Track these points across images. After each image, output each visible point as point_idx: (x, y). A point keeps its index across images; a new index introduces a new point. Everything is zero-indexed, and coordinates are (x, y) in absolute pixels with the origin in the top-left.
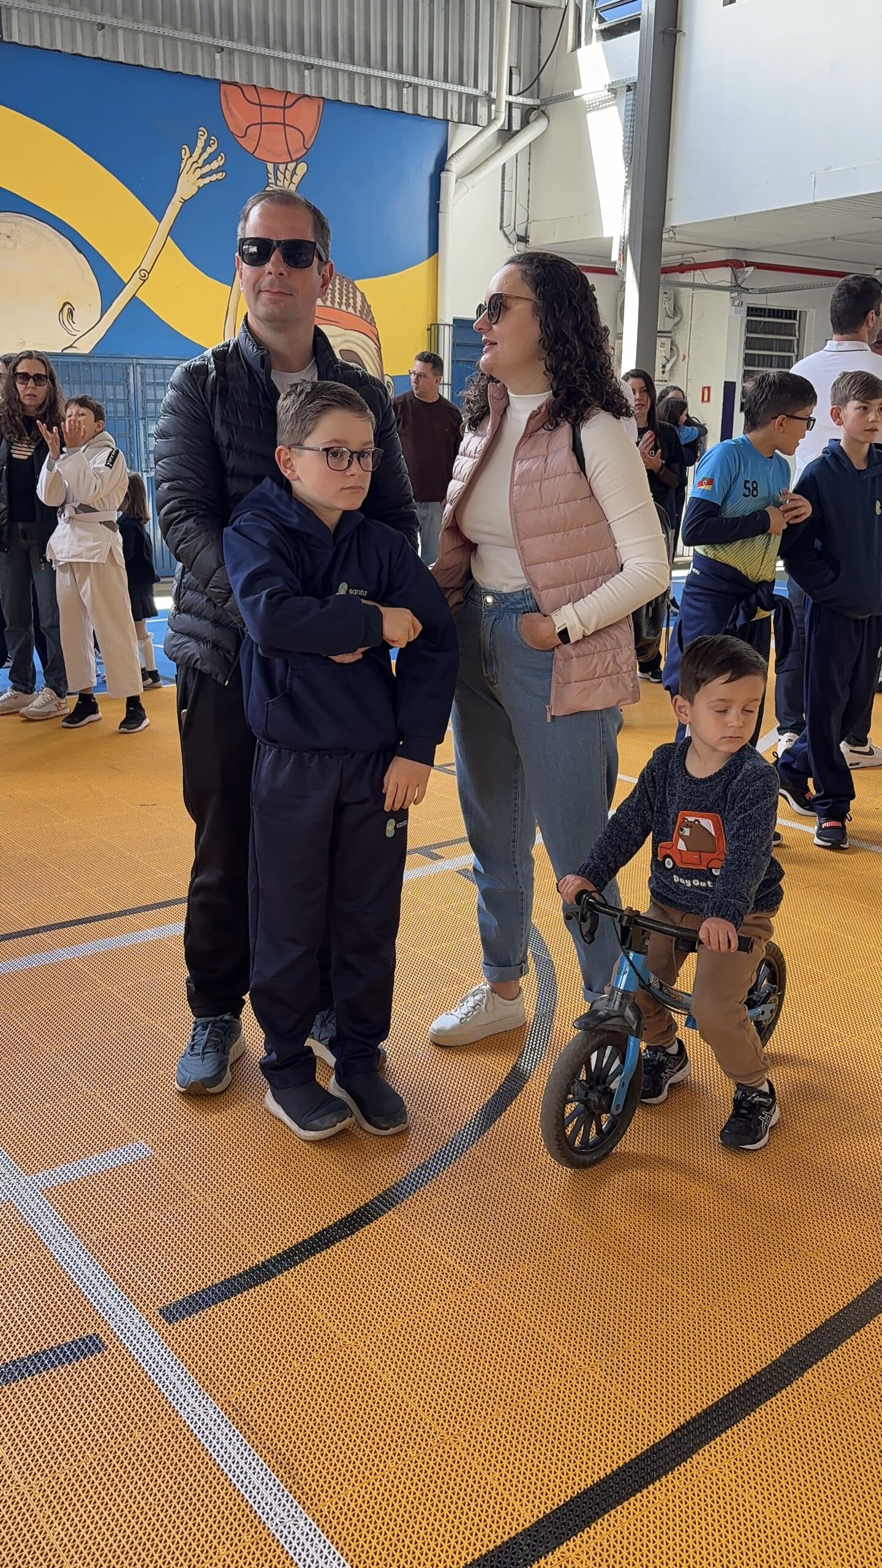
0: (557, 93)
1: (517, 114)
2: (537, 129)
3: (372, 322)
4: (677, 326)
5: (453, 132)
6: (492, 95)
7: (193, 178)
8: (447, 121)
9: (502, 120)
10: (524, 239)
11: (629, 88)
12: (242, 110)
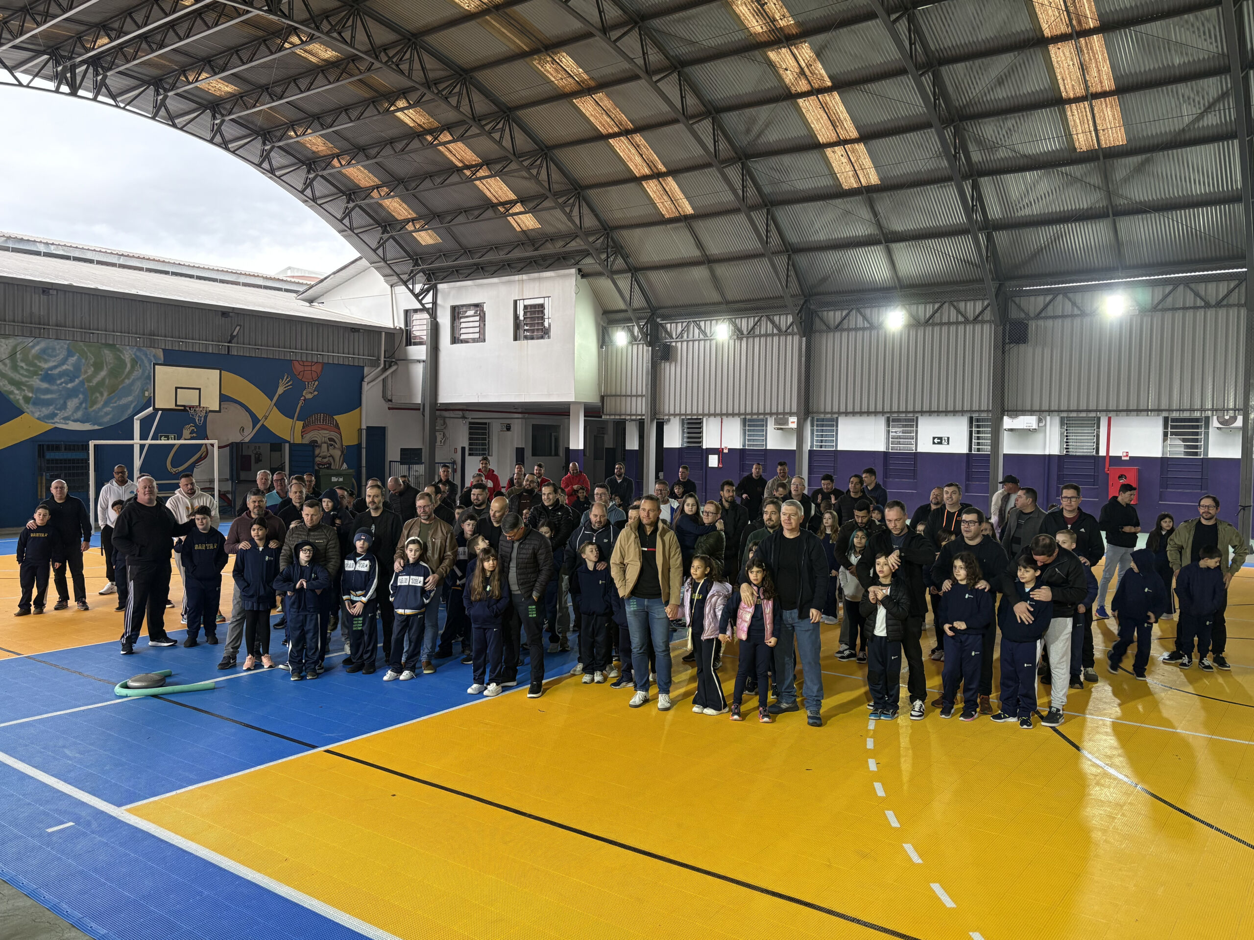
0: (401, 358)
1: (387, 363)
2: (394, 368)
3: (339, 429)
4: (445, 428)
5: (366, 370)
6: (379, 359)
7: (282, 388)
8: (363, 367)
9: (382, 366)
10: (391, 401)
11: (424, 361)
12: (298, 368)
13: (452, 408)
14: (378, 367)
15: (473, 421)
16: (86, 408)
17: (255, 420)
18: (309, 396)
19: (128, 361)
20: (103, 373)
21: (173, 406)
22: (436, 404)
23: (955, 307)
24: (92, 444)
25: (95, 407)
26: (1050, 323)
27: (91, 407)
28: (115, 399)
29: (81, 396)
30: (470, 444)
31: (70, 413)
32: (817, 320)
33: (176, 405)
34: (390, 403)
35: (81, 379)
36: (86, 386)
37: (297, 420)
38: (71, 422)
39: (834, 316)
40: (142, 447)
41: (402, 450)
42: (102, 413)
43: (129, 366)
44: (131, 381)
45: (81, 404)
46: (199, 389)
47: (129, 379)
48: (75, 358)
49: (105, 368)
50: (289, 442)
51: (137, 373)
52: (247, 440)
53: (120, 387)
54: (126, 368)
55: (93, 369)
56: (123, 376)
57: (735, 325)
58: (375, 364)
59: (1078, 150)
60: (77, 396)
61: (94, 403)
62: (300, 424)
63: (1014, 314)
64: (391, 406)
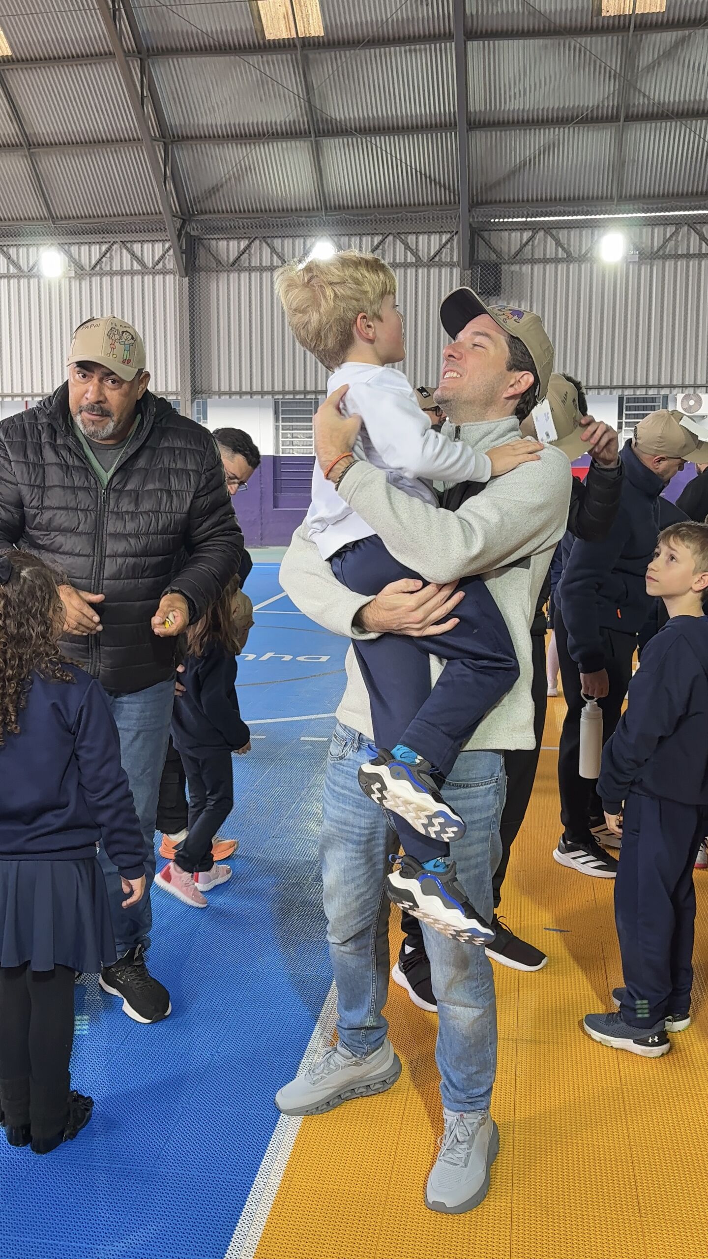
23: (402, 241)
26: (526, 269)
32: (202, 252)
39: (229, 248)
57: (71, 256)
59: (604, 14)
63: (483, 254)
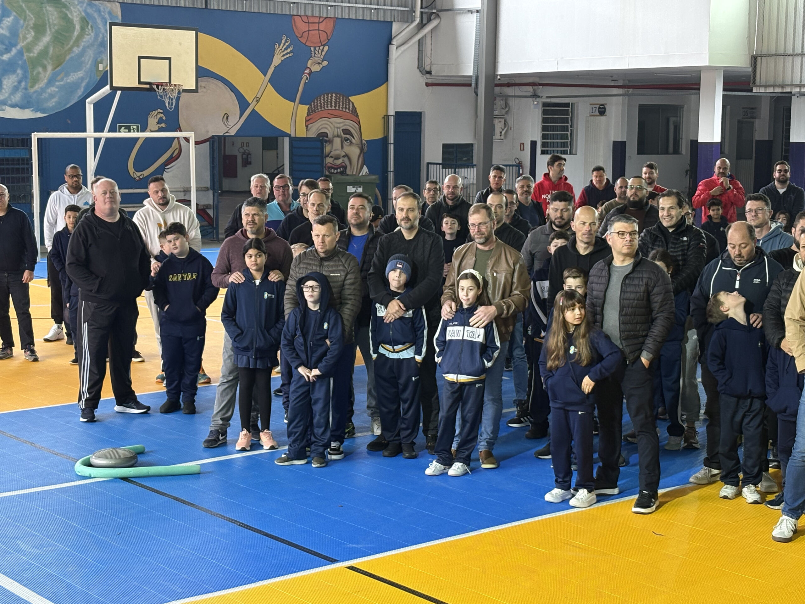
0: (444, 8)
1: (425, 17)
2: (434, 23)
4: (507, 113)
5: (395, 27)
6: (413, 11)
7: (280, 56)
8: (392, 22)
9: (418, 20)
10: (429, 73)
11: (478, 11)
12: (301, 26)
13: (518, 81)
14: (412, 22)
15: (548, 100)
16: (26, 89)
17: (243, 104)
18: (316, 68)
19: (76, 21)
20: (46, 39)
21: (136, 84)
22: (494, 75)
24: (35, 137)
25: (37, 87)
27: (32, 87)
28: (62, 75)
29: (19, 71)
30: (544, 137)
31: (7, 95)
33: (140, 82)
34: (428, 76)
35: (19, 47)
36: (25, 58)
37: (301, 103)
38: (8, 108)
40: (97, 141)
41: (445, 146)
42: (45, 95)
43: (78, 27)
44: (80, 49)
45: (20, 82)
46: (169, 59)
47: (78, 46)
48: (10, 19)
49: (49, 32)
50: (289, 135)
51: (88, 38)
52: (233, 132)
53: (68, 58)
54: (73, 31)
55: (33, 33)
56: (71, 43)
58: (407, 18)
60: (14, 72)
61: (35, 80)
62: (304, 109)
64: (429, 81)
